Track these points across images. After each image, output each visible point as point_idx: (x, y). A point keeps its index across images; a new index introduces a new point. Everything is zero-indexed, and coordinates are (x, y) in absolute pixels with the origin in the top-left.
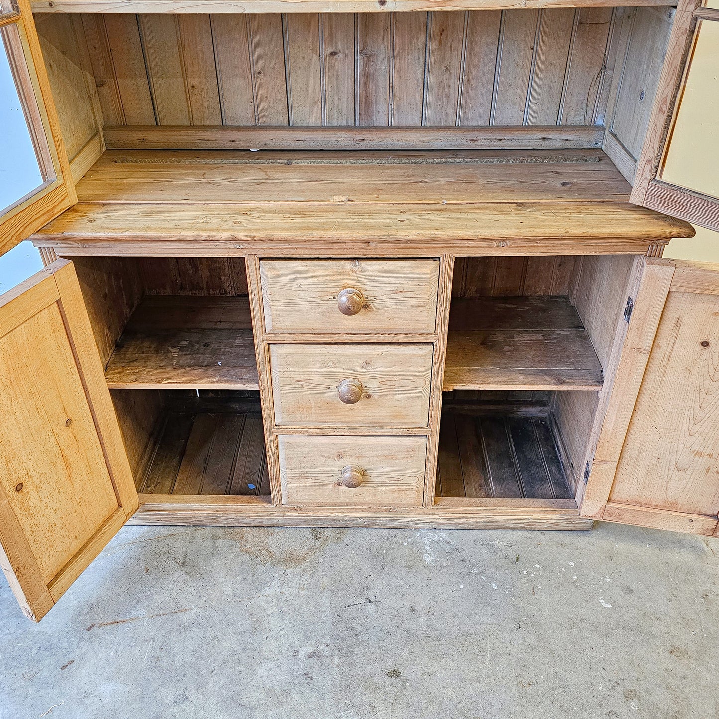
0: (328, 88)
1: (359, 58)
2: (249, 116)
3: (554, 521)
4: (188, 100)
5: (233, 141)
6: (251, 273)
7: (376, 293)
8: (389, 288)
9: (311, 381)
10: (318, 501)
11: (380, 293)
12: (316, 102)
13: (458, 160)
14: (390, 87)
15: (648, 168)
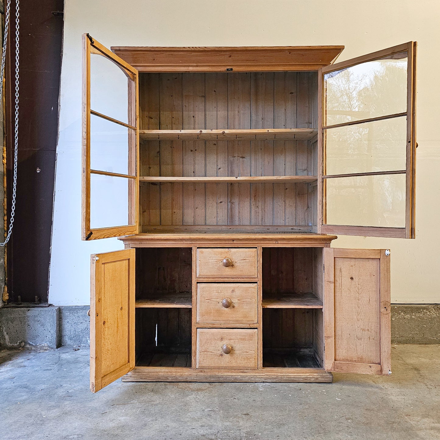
0: (219, 213)
1: (229, 204)
2: (193, 222)
3: (315, 377)
4: (172, 216)
6: (193, 253)
7: (236, 260)
8: (240, 258)
9: (212, 300)
12: (215, 217)
14: (239, 212)
15: (320, 221)
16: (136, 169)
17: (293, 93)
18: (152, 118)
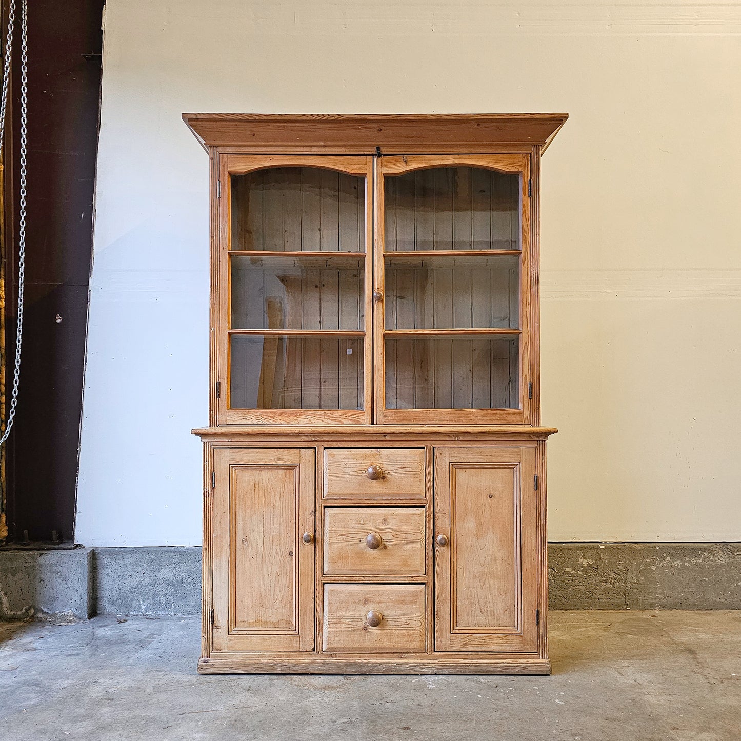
3: (522, 665)
6: (318, 456)
8: (397, 466)
9: (349, 535)
10: (349, 646)
11: (391, 468)
12: (355, 398)
17: (484, 191)
18: (251, 233)
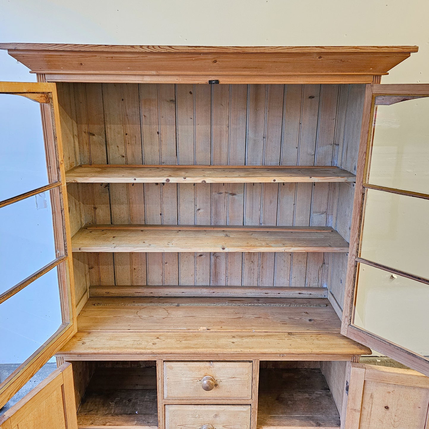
0: (198, 269)
1: (212, 258)
2: (160, 281)
4: (131, 274)
5: (151, 293)
7: (221, 378)
8: (228, 376)
9: (186, 426)
11: (223, 378)
12: (192, 275)
13: (259, 305)
14: (226, 269)
15: (346, 319)
16: (65, 245)
17: (313, 97)
18: (94, 135)
